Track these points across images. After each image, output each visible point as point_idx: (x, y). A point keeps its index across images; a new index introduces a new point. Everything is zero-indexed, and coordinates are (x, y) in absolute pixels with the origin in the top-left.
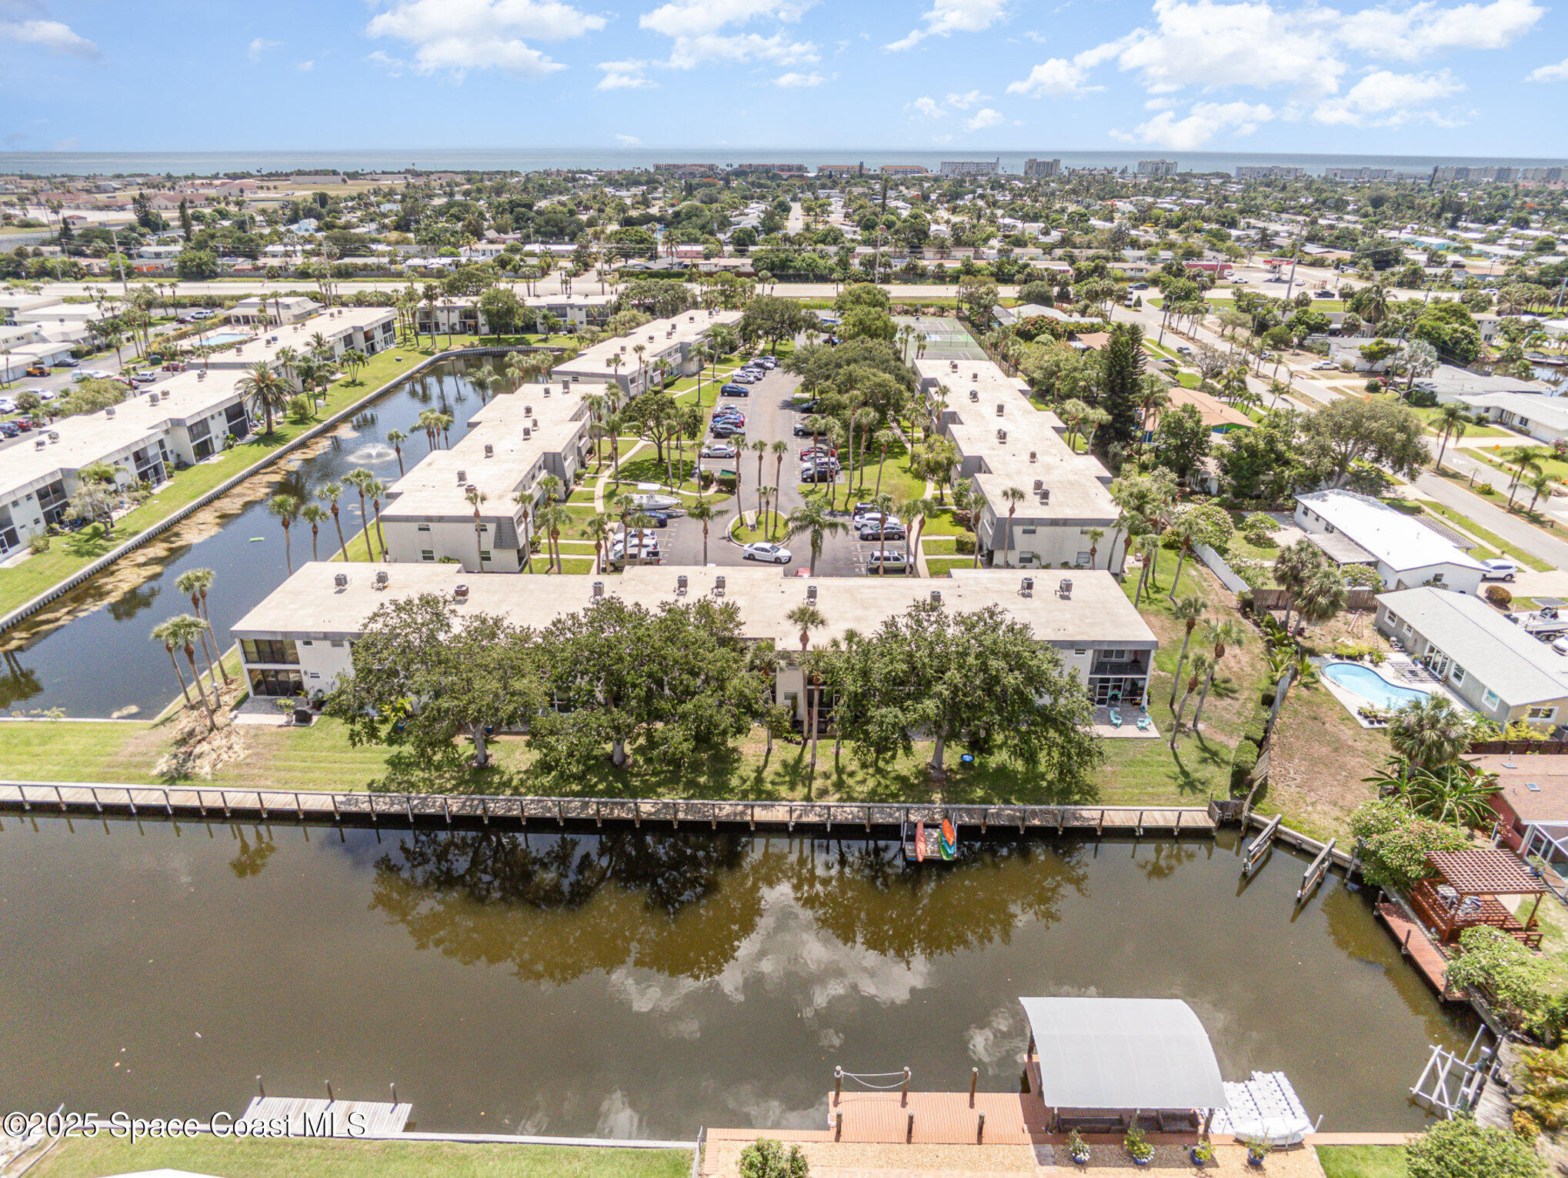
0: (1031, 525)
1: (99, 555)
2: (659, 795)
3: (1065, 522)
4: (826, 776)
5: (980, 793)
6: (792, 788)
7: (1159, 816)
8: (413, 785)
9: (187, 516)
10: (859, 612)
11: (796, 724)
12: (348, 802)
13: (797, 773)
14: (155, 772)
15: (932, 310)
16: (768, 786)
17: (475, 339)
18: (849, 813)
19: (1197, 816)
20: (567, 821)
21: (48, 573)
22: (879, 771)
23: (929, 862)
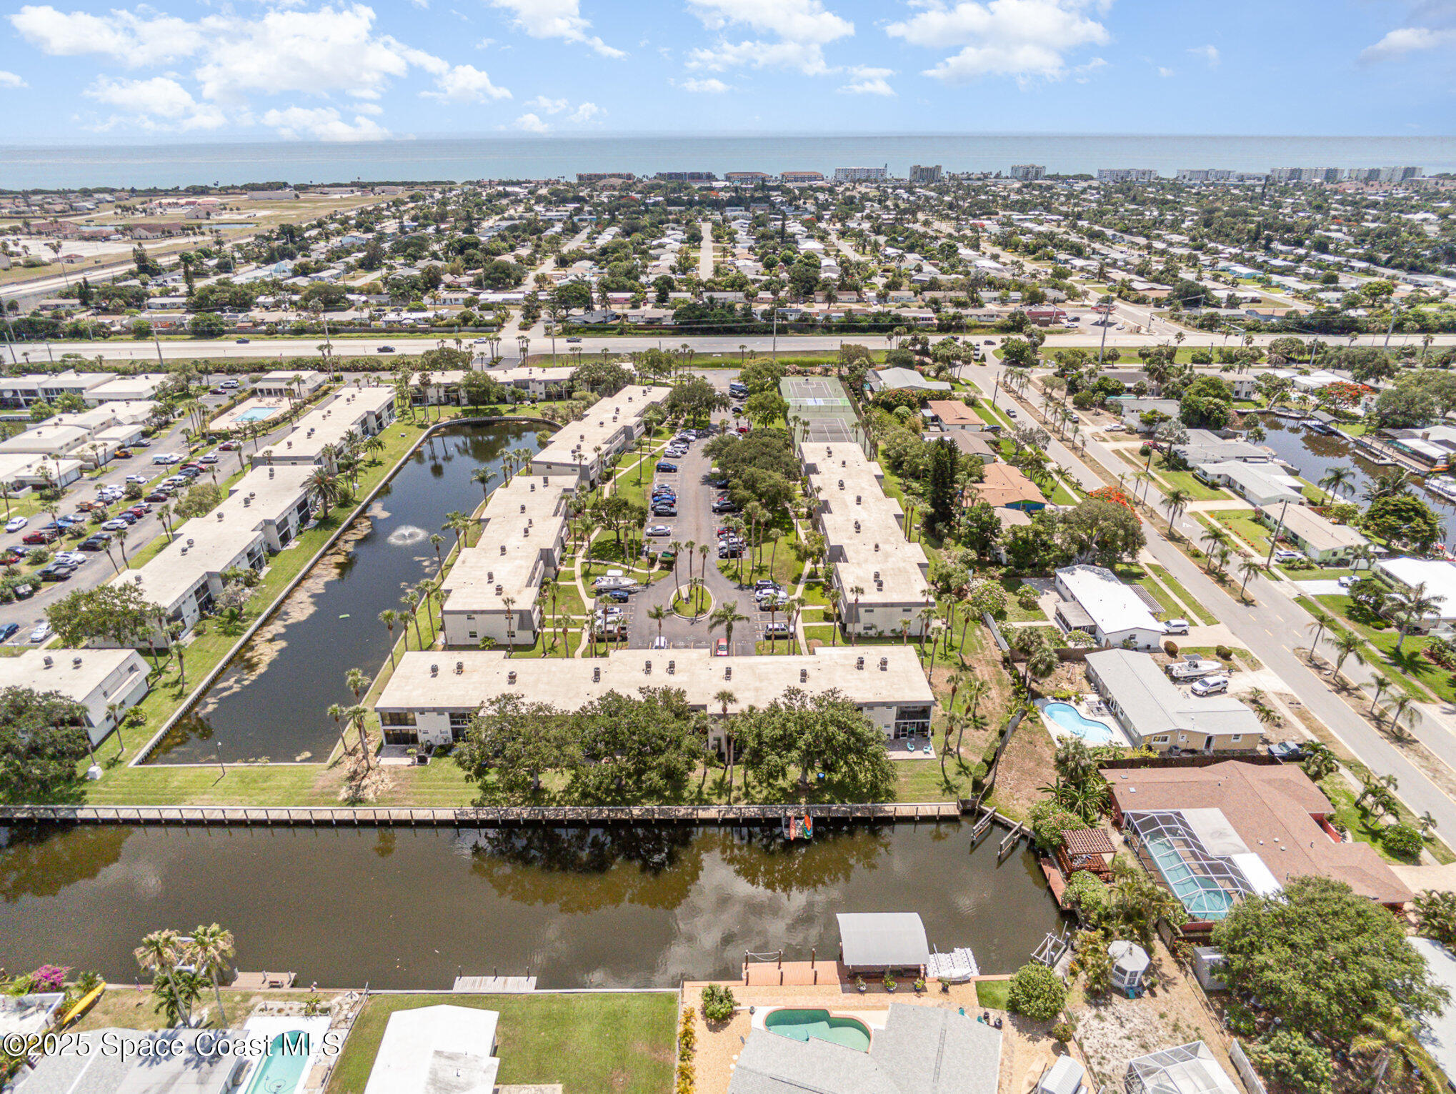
0: (870, 607)
1: (241, 635)
2: (643, 804)
3: (892, 605)
4: (739, 789)
5: (828, 797)
6: (720, 797)
7: (928, 809)
8: (498, 802)
9: (288, 596)
10: (758, 684)
11: (720, 756)
12: (462, 814)
13: (722, 787)
14: (340, 798)
15: (818, 369)
16: (706, 797)
17: (457, 410)
18: (752, 811)
19: (950, 809)
20: (591, 821)
21: (212, 651)
22: (770, 785)
23: (796, 839)
